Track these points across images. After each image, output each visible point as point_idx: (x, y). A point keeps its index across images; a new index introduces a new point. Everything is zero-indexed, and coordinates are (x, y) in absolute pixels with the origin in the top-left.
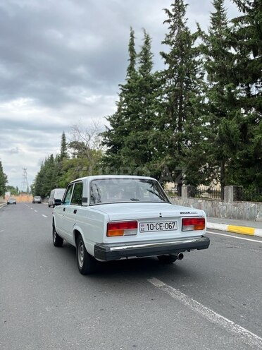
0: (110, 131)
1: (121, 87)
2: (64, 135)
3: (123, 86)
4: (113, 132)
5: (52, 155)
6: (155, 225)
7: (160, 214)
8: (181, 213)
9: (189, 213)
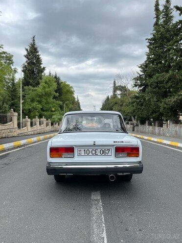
0: (140, 76)
1: (148, 41)
2: (115, 82)
3: (149, 40)
4: (144, 76)
5: (108, 96)
6: (90, 151)
7: (94, 142)
8: (114, 142)
9: (123, 142)
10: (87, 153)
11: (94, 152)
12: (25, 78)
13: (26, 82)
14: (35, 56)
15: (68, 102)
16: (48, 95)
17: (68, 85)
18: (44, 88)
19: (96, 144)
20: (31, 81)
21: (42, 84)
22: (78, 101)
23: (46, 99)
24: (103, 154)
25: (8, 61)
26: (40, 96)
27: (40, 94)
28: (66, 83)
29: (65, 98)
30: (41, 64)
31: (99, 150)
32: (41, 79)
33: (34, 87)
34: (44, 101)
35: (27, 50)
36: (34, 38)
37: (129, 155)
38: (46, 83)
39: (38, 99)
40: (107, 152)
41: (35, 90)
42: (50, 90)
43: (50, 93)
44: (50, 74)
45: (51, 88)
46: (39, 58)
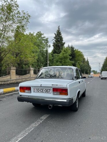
6: (40, 90)
7: (41, 85)
8: (52, 85)
9: (57, 85)
10: (38, 91)
11: (41, 90)
12: (54, 49)
13: (54, 52)
14: (60, 37)
15: (79, 61)
16: (65, 58)
17: (80, 51)
18: (63, 54)
19: (42, 86)
20: (57, 51)
21: (63, 52)
22: (88, 60)
23: (65, 60)
24: (47, 92)
25: (46, 41)
26: (61, 59)
27: (61, 57)
28: (78, 50)
29: (78, 59)
30: (63, 41)
31: (44, 90)
32: (62, 49)
33: (58, 54)
34: (63, 61)
35: (55, 34)
36: (59, 27)
37: (61, 94)
38: (64, 51)
39: (60, 60)
40: (49, 91)
41: (59, 56)
42: (67, 55)
43: (67, 57)
44: (69, 46)
45: (67, 54)
46: (62, 38)
